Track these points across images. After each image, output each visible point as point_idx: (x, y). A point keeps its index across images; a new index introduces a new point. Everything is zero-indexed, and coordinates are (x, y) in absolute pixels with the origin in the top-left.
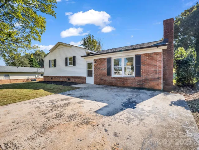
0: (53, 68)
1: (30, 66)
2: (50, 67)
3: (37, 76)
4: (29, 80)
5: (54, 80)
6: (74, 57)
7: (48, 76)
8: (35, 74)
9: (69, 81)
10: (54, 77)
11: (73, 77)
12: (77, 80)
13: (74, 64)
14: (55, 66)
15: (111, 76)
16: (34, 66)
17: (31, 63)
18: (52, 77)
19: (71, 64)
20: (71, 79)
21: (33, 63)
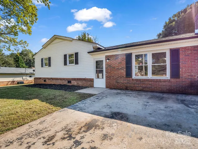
0: (46, 68)
1: (16, 66)
2: (42, 66)
3: (24, 78)
4: (15, 83)
5: (48, 82)
6: (77, 54)
7: (40, 78)
8: (22, 75)
9: (69, 84)
10: (49, 79)
11: (74, 79)
12: (80, 83)
13: (77, 63)
14: (50, 65)
15: (132, 77)
16: (20, 67)
17: (17, 63)
18: (45, 80)
19: (71, 62)
20: (72, 81)
21: (19, 63)
